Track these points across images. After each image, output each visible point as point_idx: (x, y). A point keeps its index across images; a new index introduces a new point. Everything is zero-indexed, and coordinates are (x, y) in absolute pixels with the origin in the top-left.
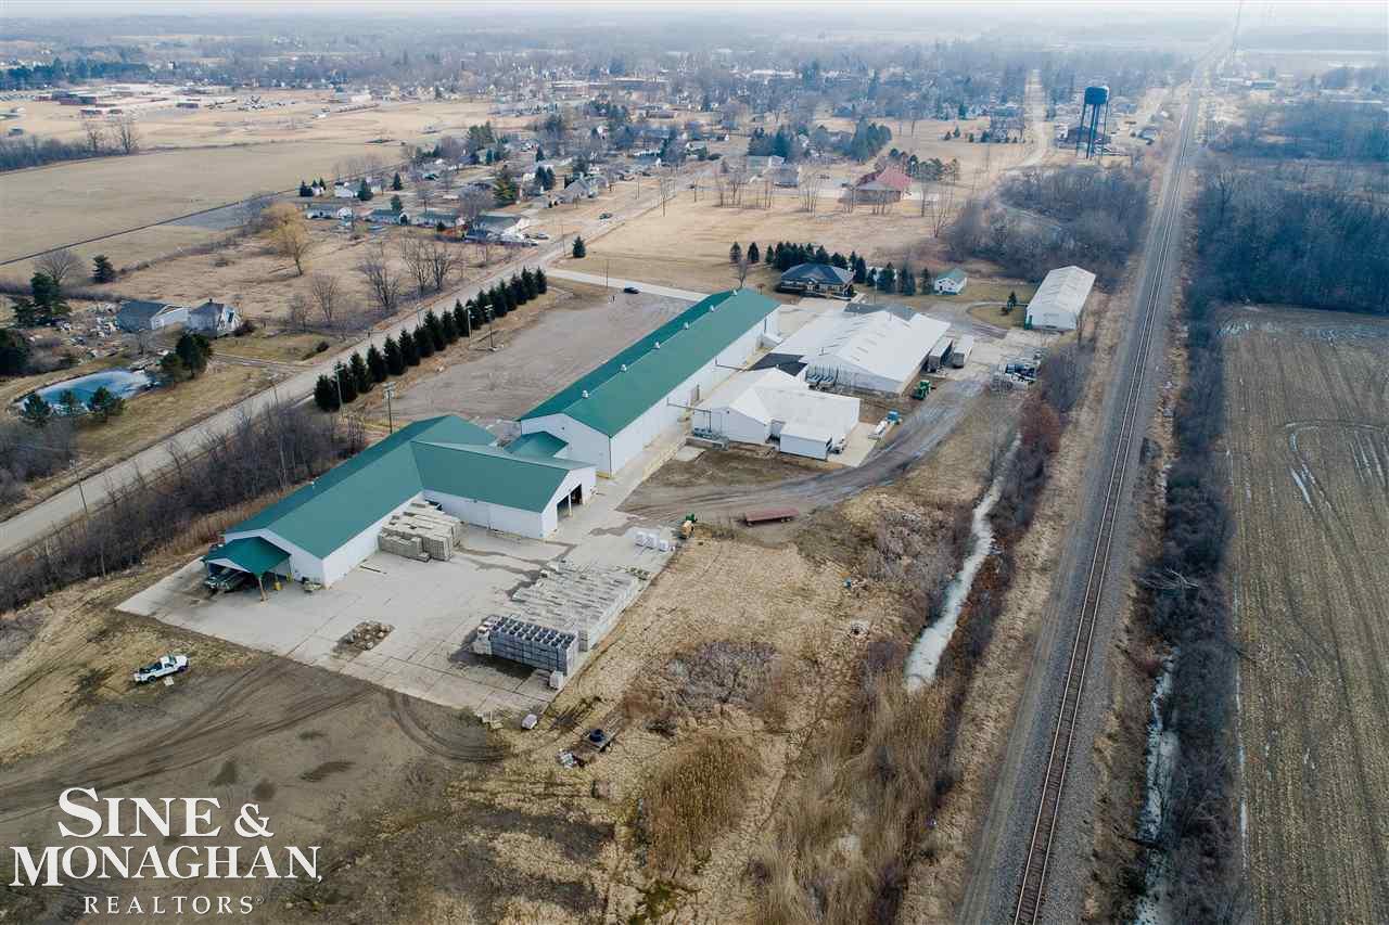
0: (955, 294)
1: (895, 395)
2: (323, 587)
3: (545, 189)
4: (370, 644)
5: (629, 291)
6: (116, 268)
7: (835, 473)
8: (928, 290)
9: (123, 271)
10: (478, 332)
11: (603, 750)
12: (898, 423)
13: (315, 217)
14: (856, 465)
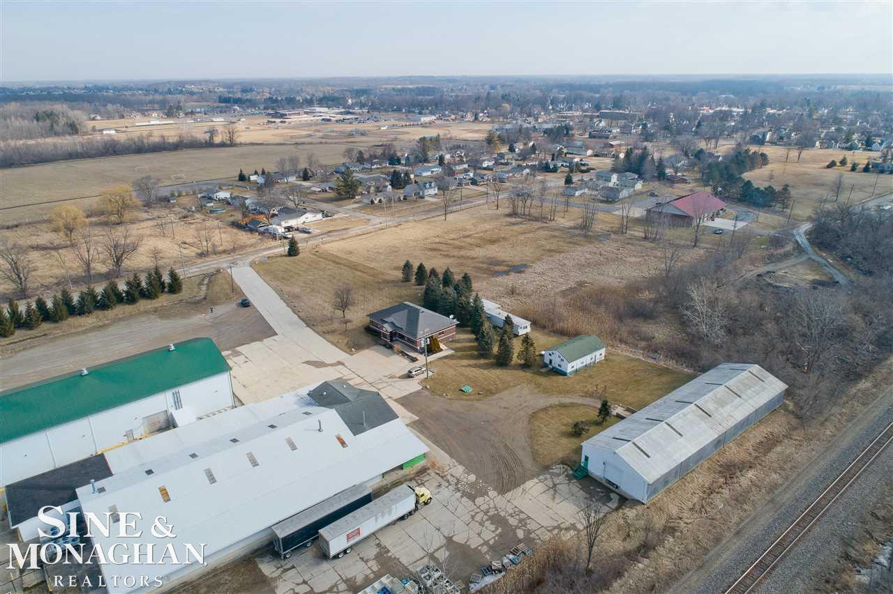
5: (242, 304)
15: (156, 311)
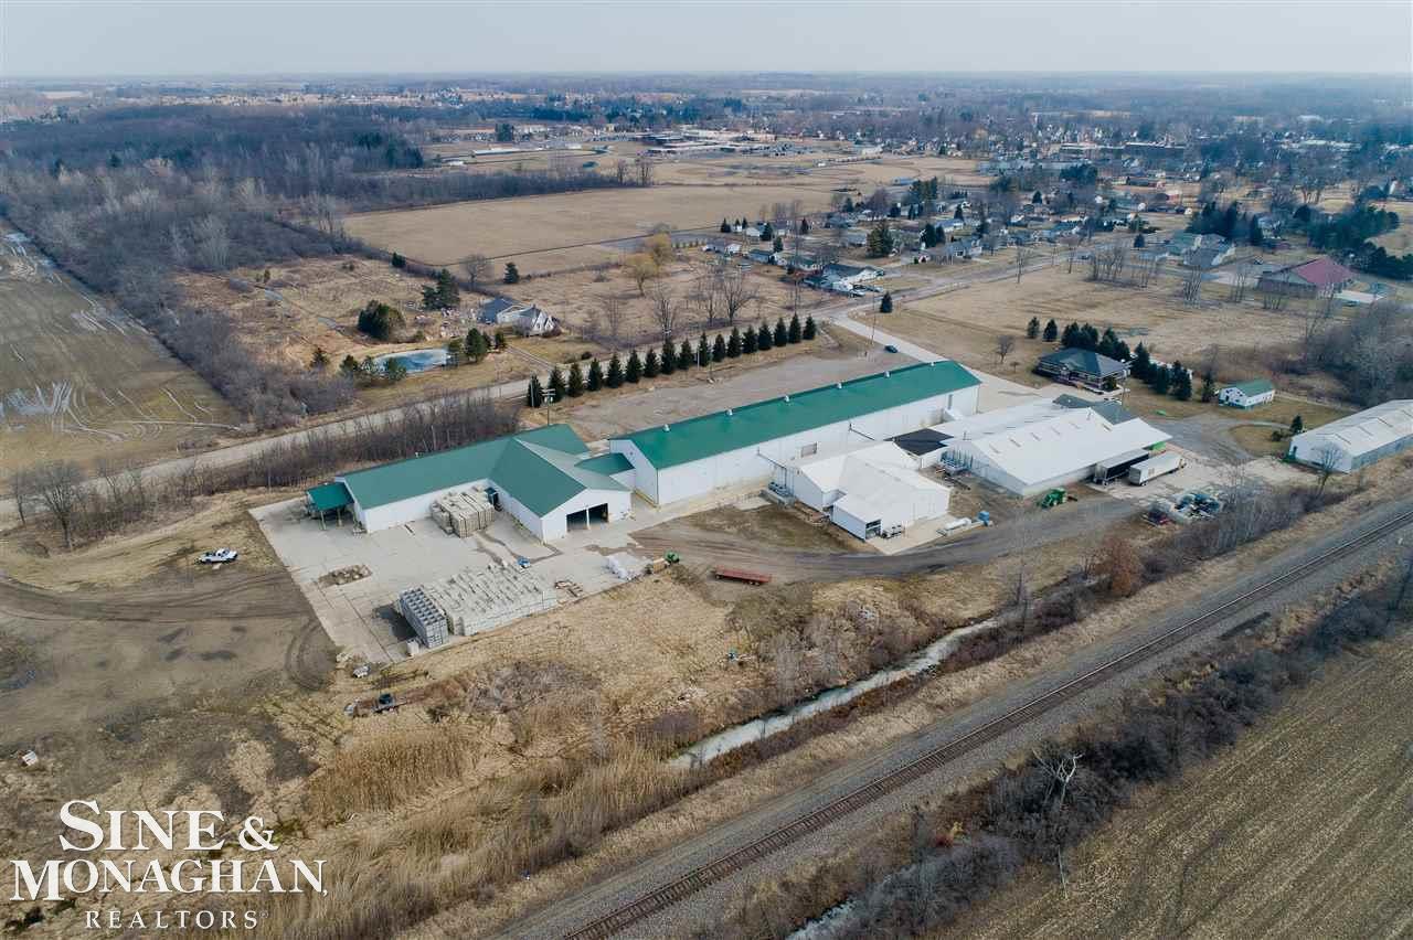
0: (1242, 407)
1: (1019, 497)
2: (366, 532)
3: (927, 247)
4: (341, 581)
5: (889, 349)
6: (521, 273)
7: (860, 555)
8: (1207, 397)
9: (529, 277)
10: (717, 364)
11: (380, 712)
12: (986, 524)
13: (708, 250)
14: (888, 553)
15: (807, 353)
